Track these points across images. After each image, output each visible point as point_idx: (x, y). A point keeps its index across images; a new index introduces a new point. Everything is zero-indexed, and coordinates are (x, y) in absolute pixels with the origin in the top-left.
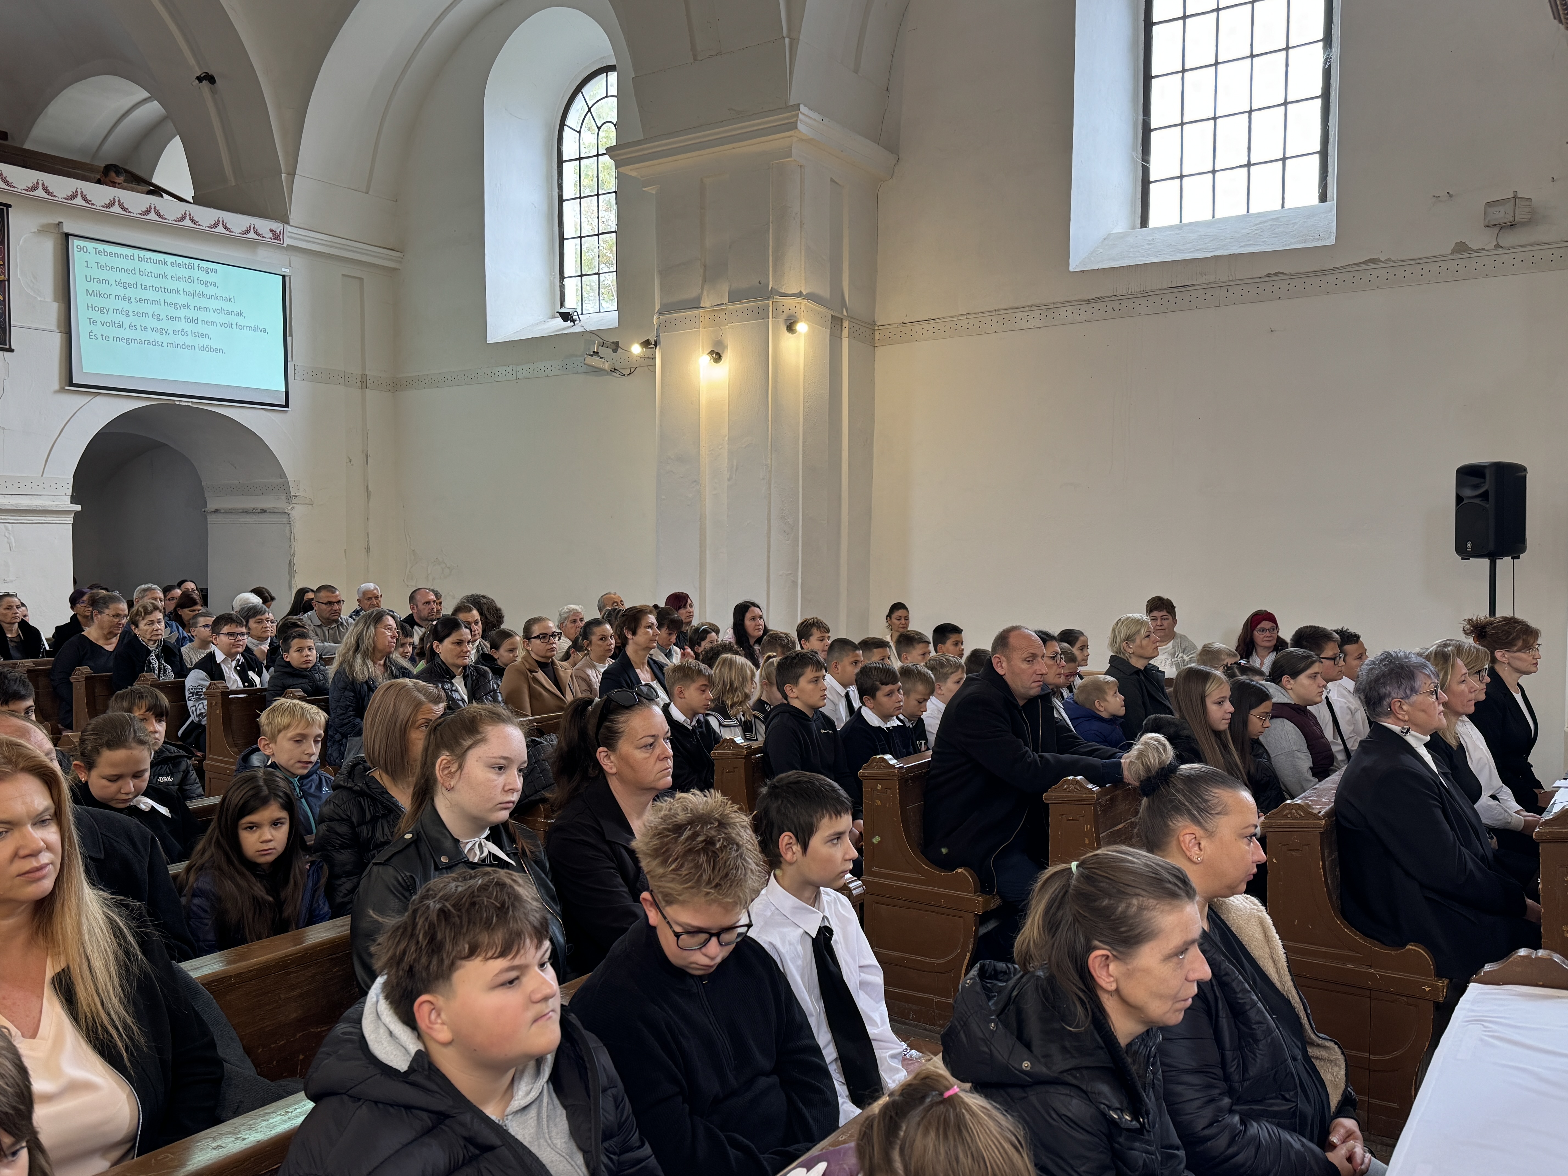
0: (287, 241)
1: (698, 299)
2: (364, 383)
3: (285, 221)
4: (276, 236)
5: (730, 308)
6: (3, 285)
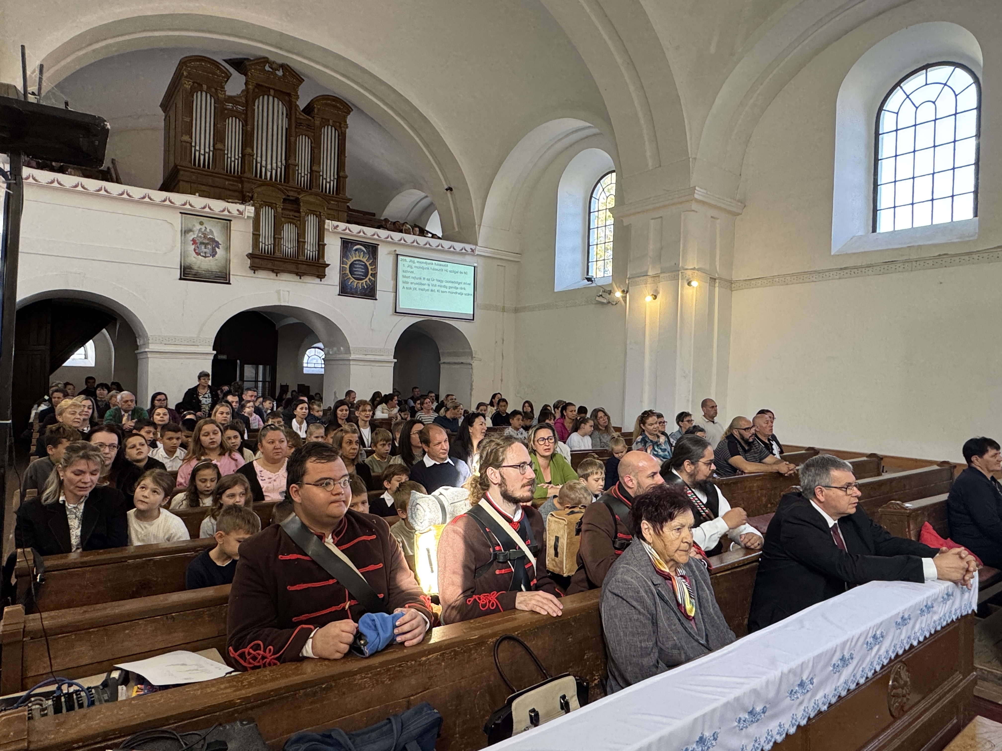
0: (477, 253)
1: (647, 272)
2: (503, 310)
3: (476, 244)
4: (473, 250)
5: (662, 275)
6: (374, 275)
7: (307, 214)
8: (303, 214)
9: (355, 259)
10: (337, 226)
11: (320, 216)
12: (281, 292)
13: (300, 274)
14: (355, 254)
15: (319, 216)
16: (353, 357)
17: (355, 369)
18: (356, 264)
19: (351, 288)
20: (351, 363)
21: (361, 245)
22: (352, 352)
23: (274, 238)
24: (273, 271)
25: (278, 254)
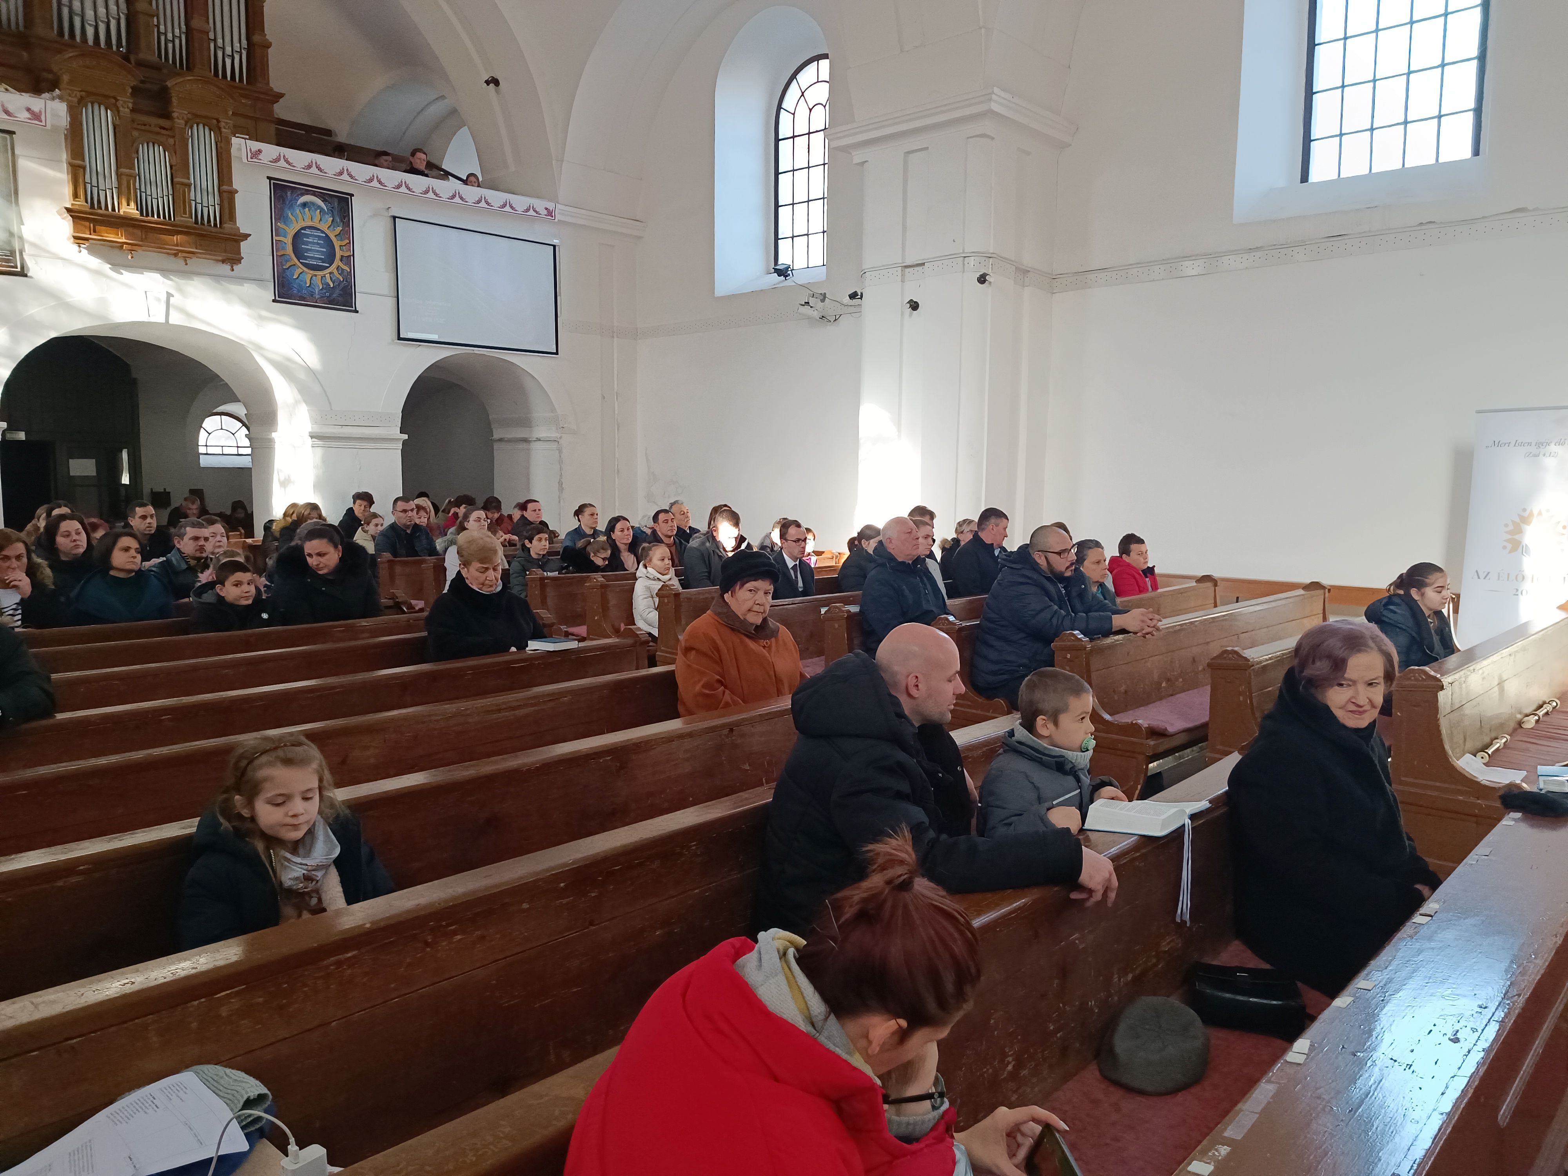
0: (558, 217)
2: (615, 333)
3: (554, 199)
4: (550, 213)
5: (928, 264)
6: (348, 259)
7: (189, 123)
8: (180, 123)
9: (304, 224)
10: (260, 151)
11: (220, 128)
13: (184, 255)
14: (303, 214)
15: (216, 128)
18: (308, 236)
19: (300, 286)
21: (314, 194)
23: (119, 176)
24: (122, 246)
25: (128, 210)
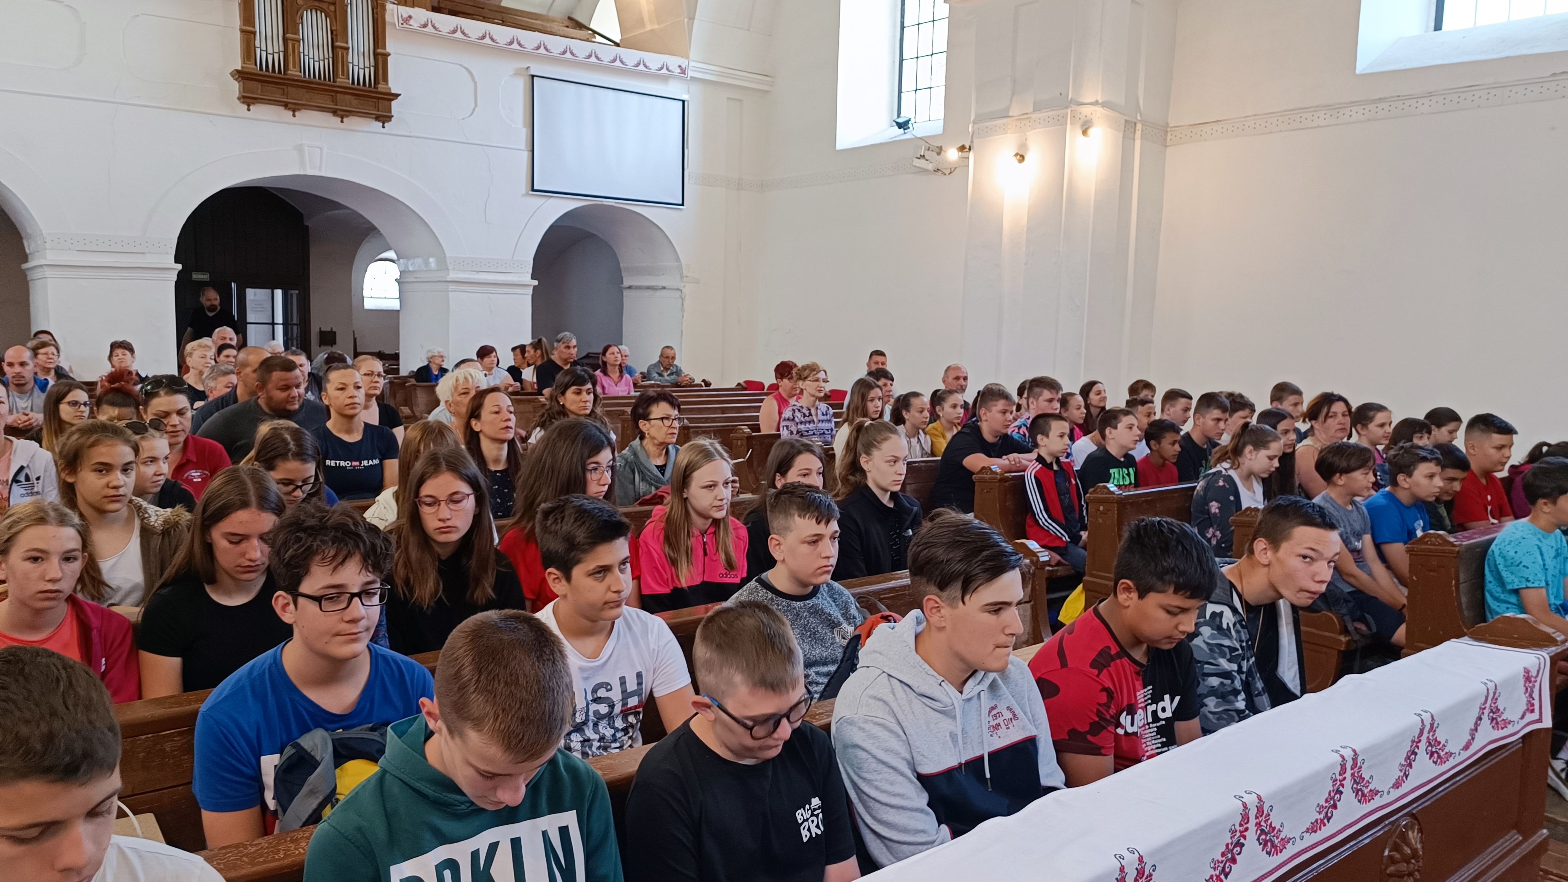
0: (689, 73)
1: (1008, 109)
2: (740, 185)
3: (688, 57)
4: (682, 69)
5: (1034, 116)
10: (410, 17)
12: (306, 148)
13: (341, 114)
16: (452, 276)
17: (457, 298)
20: (451, 287)
22: (450, 267)
23: (285, 40)
24: (286, 106)
25: (293, 72)
